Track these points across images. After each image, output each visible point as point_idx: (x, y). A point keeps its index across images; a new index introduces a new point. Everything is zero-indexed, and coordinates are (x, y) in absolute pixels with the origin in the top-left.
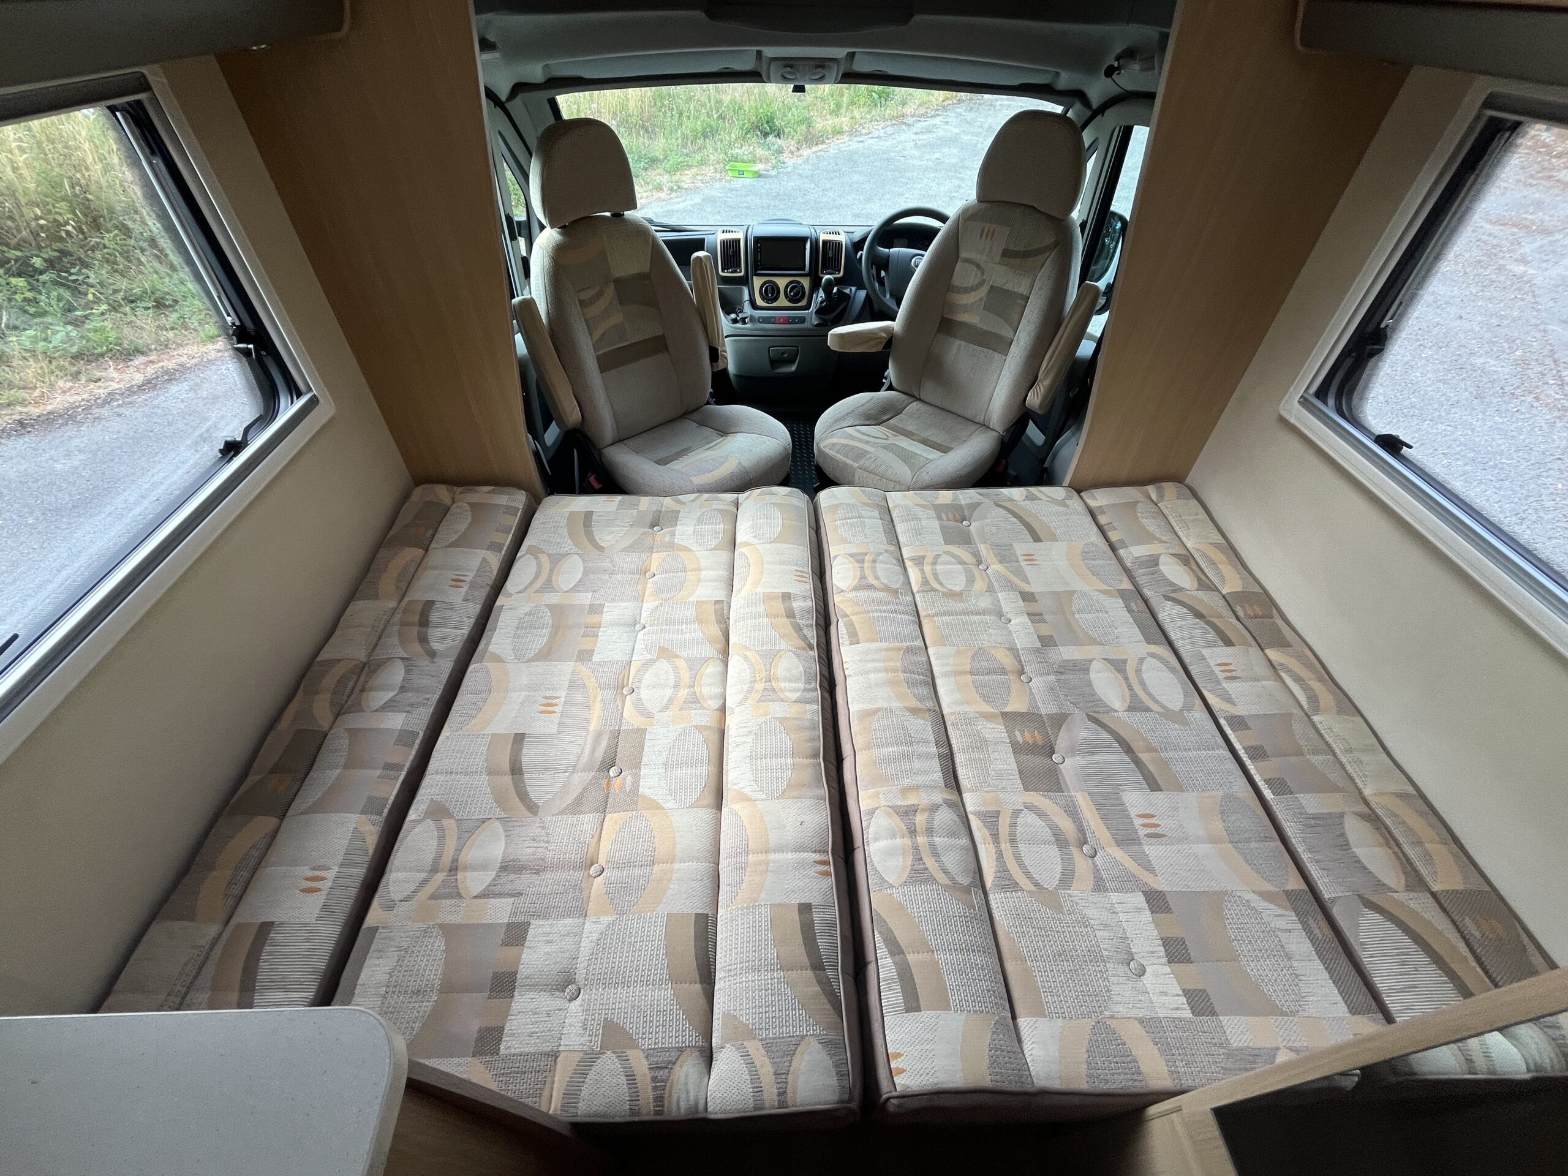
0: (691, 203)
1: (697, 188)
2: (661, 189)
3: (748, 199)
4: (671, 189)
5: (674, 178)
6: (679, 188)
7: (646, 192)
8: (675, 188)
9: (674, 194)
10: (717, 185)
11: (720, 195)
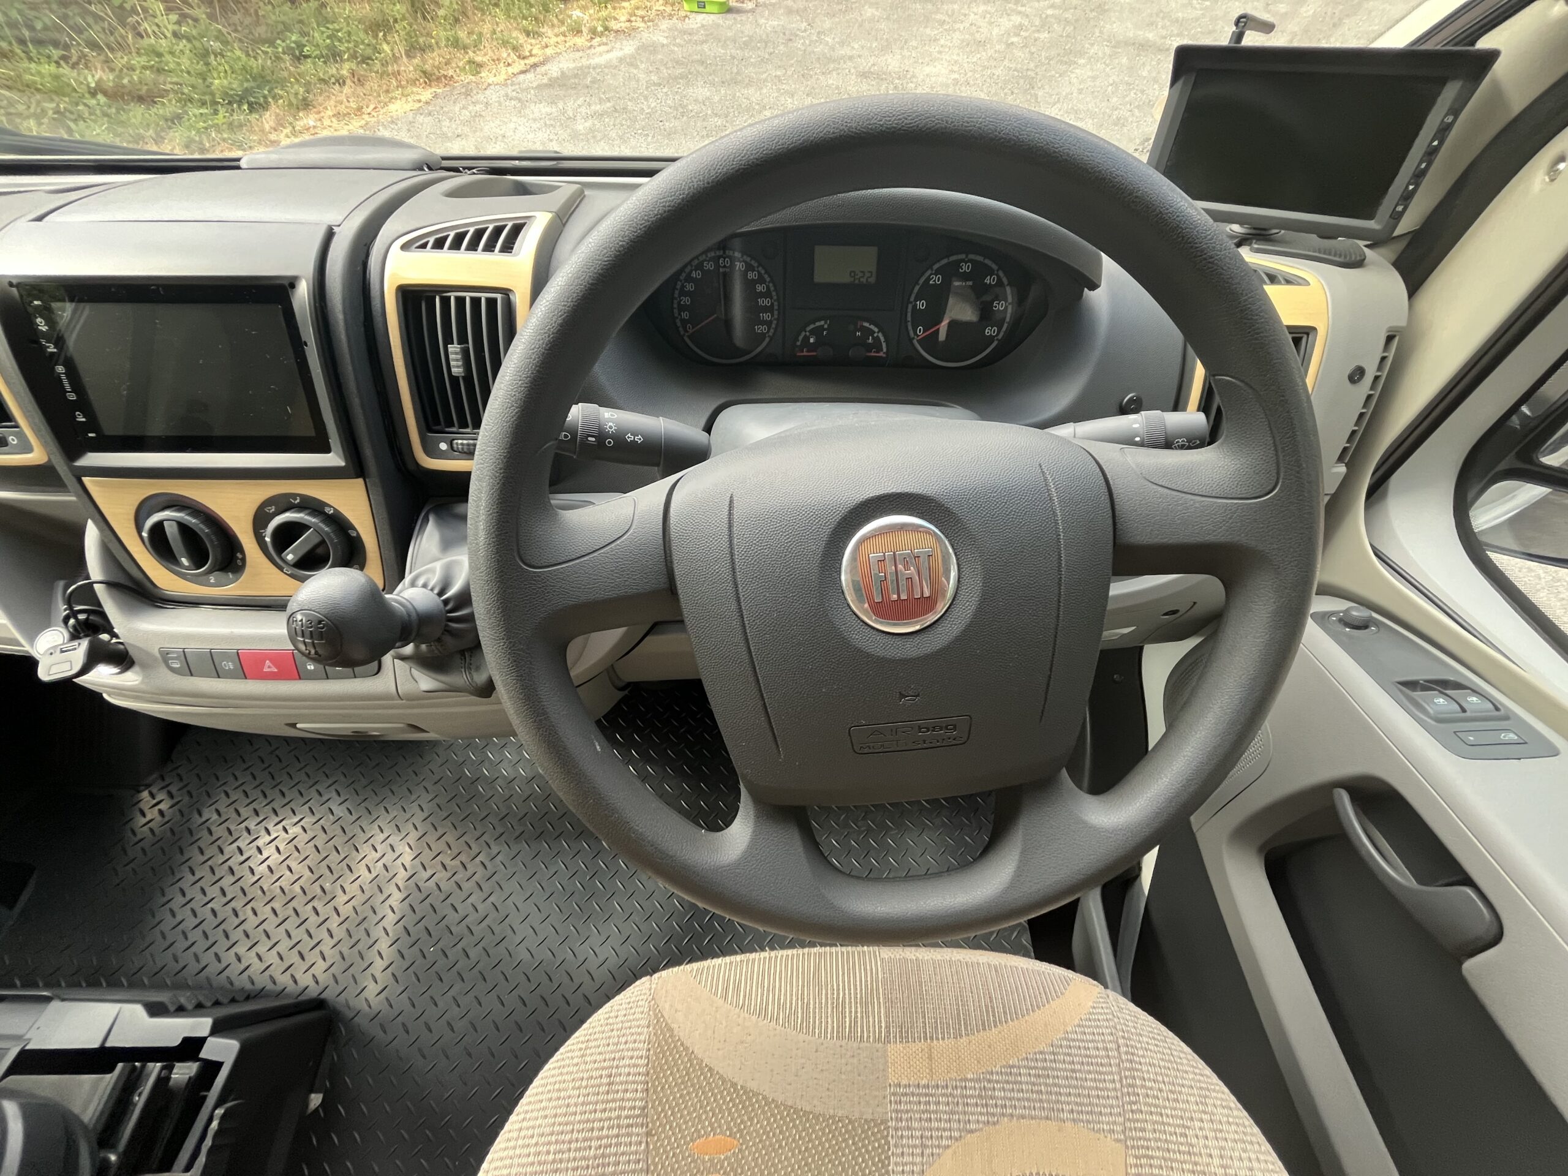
0: (620, 54)
1: (634, 29)
2: (579, 32)
3: (705, 47)
4: (593, 32)
5: (604, 13)
6: (606, 29)
7: (557, 35)
8: (600, 29)
9: (598, 39)
10: (665, 24)
11: (665, 42)
